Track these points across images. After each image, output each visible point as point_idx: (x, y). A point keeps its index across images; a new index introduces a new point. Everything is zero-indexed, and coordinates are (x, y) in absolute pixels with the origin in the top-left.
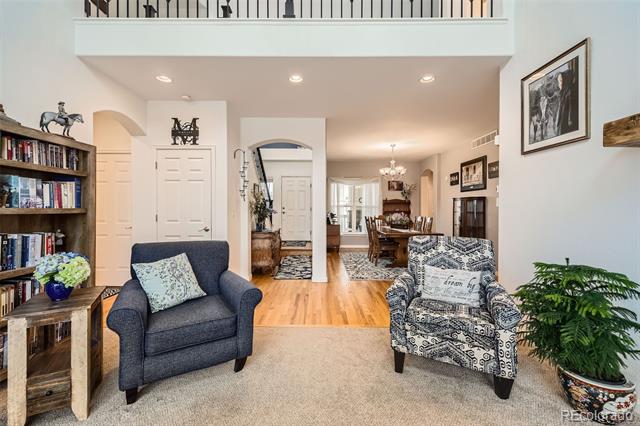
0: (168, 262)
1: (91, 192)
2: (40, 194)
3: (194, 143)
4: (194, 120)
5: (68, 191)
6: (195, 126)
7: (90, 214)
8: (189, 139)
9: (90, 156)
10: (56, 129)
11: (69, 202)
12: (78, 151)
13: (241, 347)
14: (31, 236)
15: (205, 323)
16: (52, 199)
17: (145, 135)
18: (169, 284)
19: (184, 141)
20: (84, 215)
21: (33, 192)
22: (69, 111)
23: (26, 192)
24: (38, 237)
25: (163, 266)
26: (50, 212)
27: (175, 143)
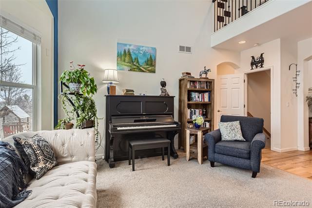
0: (230, 123)
1: (213, 96)
2: (199, 97)
3: (262, 67)
4: (262, 55)
5: (206, 95)
6: (262, 58)
7: (212, 104)
8: (259, 65)
9: (212, 83)
10: (204, 76)
11: (206, 100)
12: (209, 82)
13: (252, 165)
14: (196, 110)
15: (235, 148)
16: (202, 99)
17: (239, 68)
18: (228, 132)
19: (257, 67)
20: (211, 104)
21: (197, 97)
22: (207, 69)
23: (195, 97)
24: (198, 110)
25: (228, 124)
26: (201, 103)
27: (252, 69)
